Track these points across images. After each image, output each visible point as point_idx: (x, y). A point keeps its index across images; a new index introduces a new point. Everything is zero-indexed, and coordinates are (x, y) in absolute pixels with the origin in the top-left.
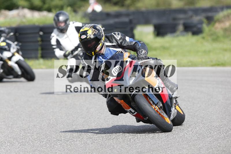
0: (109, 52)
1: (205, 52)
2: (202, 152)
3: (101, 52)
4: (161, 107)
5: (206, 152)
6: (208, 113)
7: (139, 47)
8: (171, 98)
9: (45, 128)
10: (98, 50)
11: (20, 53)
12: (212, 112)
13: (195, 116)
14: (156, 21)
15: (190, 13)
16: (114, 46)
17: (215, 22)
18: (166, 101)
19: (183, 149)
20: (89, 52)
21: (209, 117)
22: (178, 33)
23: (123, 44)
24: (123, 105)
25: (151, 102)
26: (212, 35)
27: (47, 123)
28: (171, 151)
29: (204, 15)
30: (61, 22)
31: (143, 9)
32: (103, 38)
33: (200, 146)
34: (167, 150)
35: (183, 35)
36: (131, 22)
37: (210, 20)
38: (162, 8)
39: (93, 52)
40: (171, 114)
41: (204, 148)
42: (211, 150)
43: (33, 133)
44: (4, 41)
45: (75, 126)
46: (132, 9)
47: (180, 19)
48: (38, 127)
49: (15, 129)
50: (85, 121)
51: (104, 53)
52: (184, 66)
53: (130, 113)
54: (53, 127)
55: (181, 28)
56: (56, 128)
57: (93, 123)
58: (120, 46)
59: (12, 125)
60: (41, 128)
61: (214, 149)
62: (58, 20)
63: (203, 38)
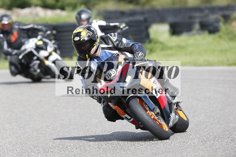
0: (104, 54)
1: (221, 51)
2: (219, 153)
3: (96, 55)
4: (158, 113)
5: (223, 154)
6: (225, 113)
7: (136, 49)
8: (170, 104)
9: (58, 129)
10: (92, 53)
11: (58, 52)
12: (229, 113)
13: (211, 117)
14: (171, 19)
15: (206, 12)
16: (110, 49)
17: (232, 21)
18: (164, 107)
19: (199, 150)
20: (82, 55)
21: (226, 118)
22: (194, 32)
23: (119, 46)
24: (118, 111)
25: (148, 109)
26: (228, 34)
27: (60, 124)
28: (186, 152)
29: (221, 13)
30: (84, 21)
31: (159, 7)
32: (98, 40)
33: (216, 147)
34: (183, 151)
35: (200, 34)
36: (146, 20)
37: (227, 18)
38: (178, 6)
39: (87, 55)
40: (170, 120)
41: (220, 149)
42: (227, 152)
43: (46, 134)
44: (41, 40)
45: (88, 127)
46: (147, 7)
47: (196, 18)
48: (51, 127)
49: (28, 130)
50: (99, 121)
51: (99, 56)
52: (200, 65)
53: (126, 119)
54: (66, 128)
55: (197, 26)
56: (69, 128)
57: (107, 124)
58: (115, 48)
59: (24, 125)
60: (54, 129)
61: (231, 151)
62: (80, 18)
63: (220, 37)
